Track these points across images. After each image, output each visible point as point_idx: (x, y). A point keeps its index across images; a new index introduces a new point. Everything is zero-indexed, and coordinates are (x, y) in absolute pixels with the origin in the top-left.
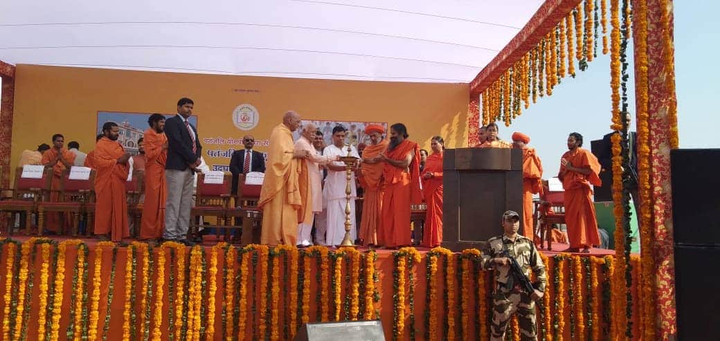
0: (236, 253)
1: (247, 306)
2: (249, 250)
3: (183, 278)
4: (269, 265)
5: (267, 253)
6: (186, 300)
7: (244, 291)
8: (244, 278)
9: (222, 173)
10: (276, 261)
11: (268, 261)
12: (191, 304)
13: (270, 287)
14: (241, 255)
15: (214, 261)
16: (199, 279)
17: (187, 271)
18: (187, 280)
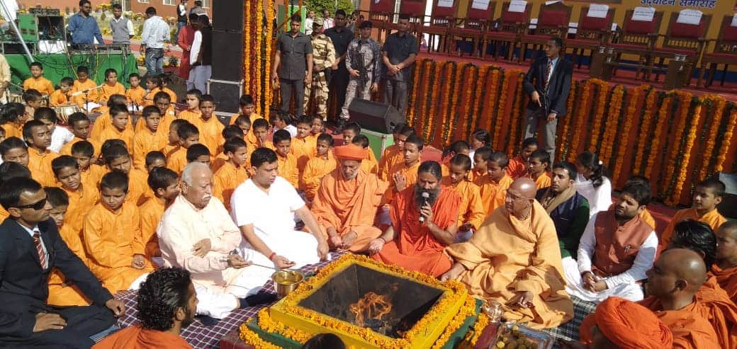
0: (658, 96)
1: (659, 146)
2: (671, 95)
3: (602, 112)
4: (689, 112)
5: (690, 100)
6: (602, 131)
7: (658, 132)
8: (661, 121)
9: (653, 10)
10: (699, 109)
11: (689, 108)
12: (605, 136)
13: (686, 133)
14: (662, 99)
15: (634, 102)
16: (616, 115)
17: (607, 107)
18: (606, 114)
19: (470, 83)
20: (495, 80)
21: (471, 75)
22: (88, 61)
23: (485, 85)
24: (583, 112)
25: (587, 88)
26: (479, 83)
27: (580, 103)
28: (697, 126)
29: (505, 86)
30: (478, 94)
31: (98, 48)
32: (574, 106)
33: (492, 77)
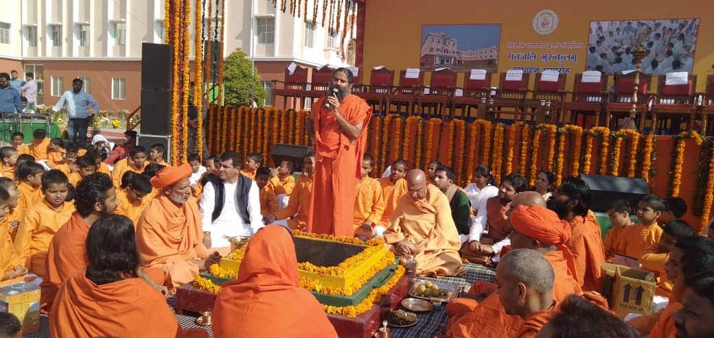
0: (530, 130)
2: (540, 128)
3: (489, 146)
4: (556, 141)
5: (555, 132)
6: (490, 162)
7: (535, 159)
8: (536, 150)
9: (522, 72)
10: (563, 138)
11: (556, 138)
12: (493, 166)
13: (556, 158)
14: (534, 131)
15: (513, 136)
16: (500, 148)
17: (492, 142)
18: (492, 148)
19: (377, 131)
20: (398, 126)
21: (378, 124)
22: (11, 129)
23: (390, 132)
24: (473, 147)
25: (474, 127)
26: (385, 130)
27: (470, 141)
28: (564, 152)
29: (407, 131)
30: (385, 140)
32: (465, 143)
33: (396, 125)
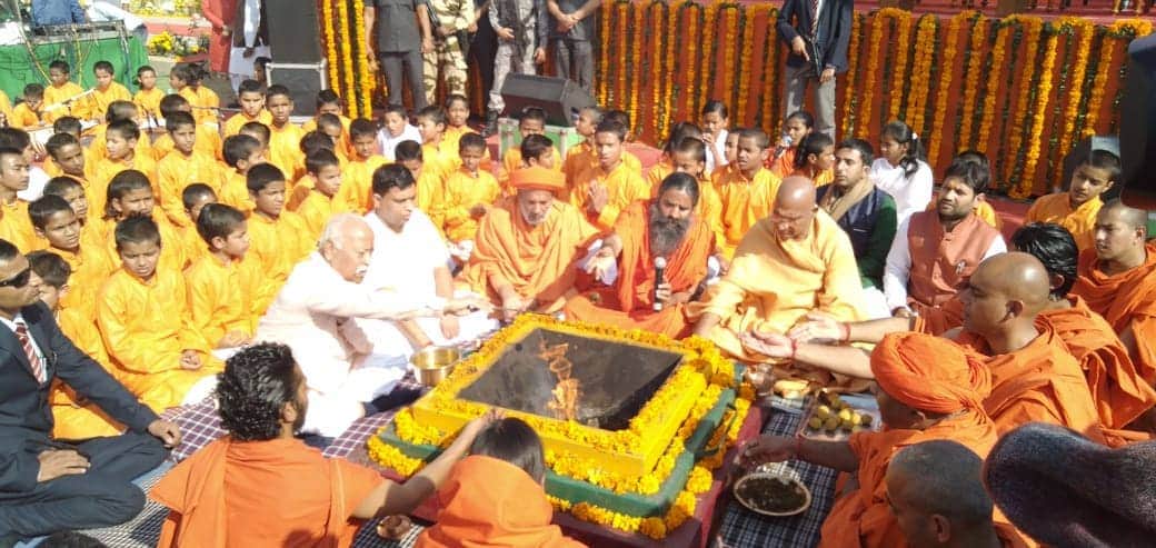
0: (989, 28)
1: (995, 107)
2: (1010, 23)
3: (905, 61)
4: (1040, 47)
5: (1039, 30)
6: (906, 91)
7: (993, 84)
8: (997, 67)
10: (1054, 42)
11: (1039, 42)
12: (911, 99)
13: (1037, 81)
14: (997, 31)
16: (927, 63)
17: (911, 52)
18: (910, 65)
19: (692, 34)
20: (731, 24)
21: (693, 20)
22: (63, 53)
23: (715, 36)
24: (874, 64)
25: (878, 24)
26: (707, 32)
27: (870, 50)
28: (1053, 70)
29: (748, 33)
30: (707, 50)
31: (78, 31)
32: (860, 54)
33: (726, 21)
